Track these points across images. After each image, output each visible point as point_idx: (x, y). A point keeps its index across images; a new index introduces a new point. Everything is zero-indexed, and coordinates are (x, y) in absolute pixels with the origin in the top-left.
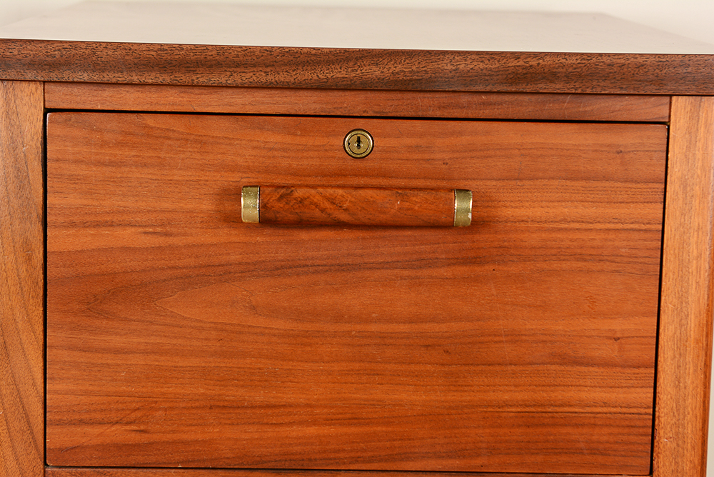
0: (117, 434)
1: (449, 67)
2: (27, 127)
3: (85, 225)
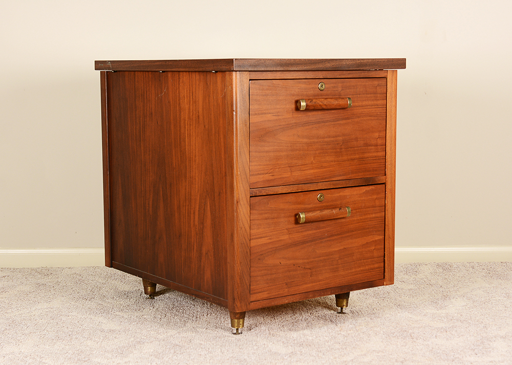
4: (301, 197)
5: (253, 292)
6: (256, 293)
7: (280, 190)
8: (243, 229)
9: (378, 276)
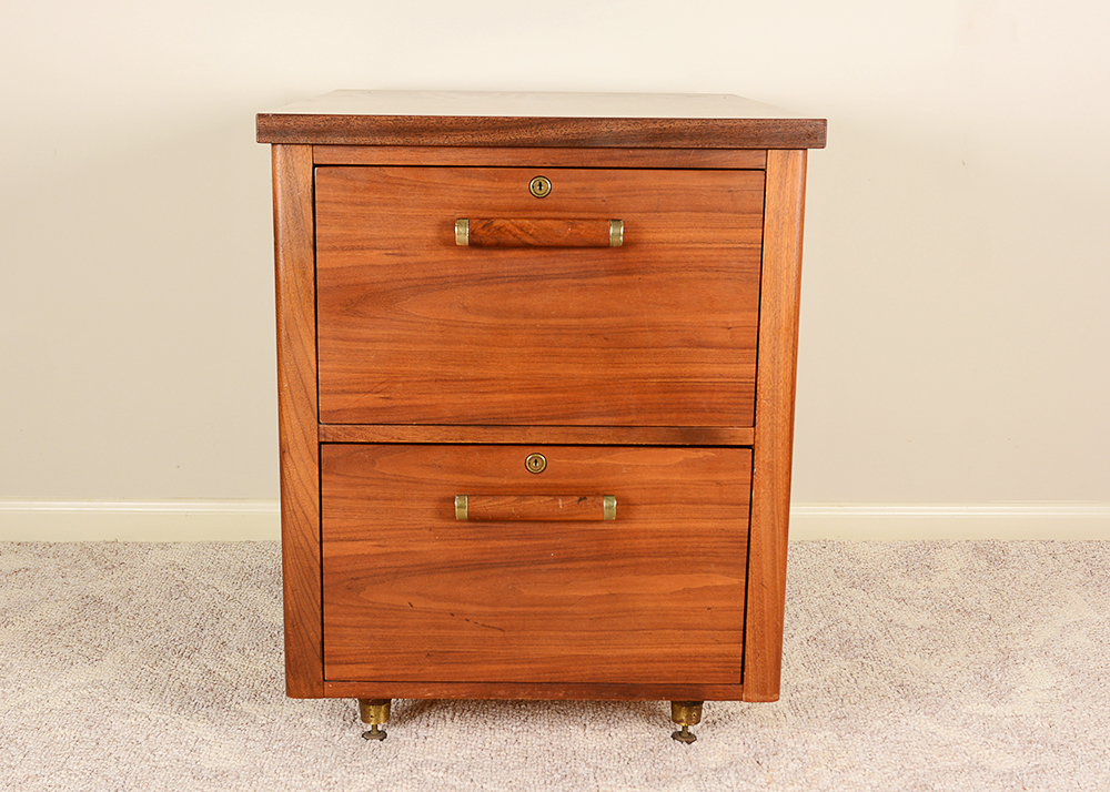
0: (370, 400)
1: (606, 129)
2: (301, 178)
3: (343, 249)
4: (475, 458)
5: (333, 659)
6: (341, 663)
7: (409, 434)
8: (299, 515)
9: (721, 675)
